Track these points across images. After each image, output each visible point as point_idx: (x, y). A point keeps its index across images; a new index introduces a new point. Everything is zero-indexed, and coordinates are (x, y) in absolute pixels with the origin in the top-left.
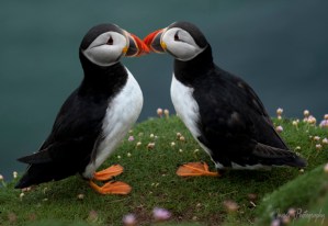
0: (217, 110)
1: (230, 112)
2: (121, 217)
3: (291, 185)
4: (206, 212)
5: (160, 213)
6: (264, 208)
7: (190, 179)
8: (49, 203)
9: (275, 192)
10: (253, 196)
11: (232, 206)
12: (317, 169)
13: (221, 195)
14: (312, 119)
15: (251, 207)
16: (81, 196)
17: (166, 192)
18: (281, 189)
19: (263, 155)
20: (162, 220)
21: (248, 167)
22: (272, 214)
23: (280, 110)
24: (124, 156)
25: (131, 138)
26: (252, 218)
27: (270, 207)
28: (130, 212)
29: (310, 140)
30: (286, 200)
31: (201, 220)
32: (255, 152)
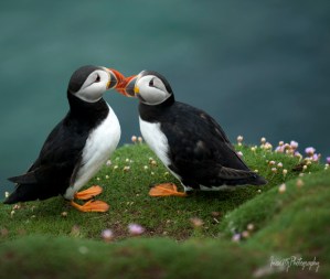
0: (184, 140)
1: (195, 141)
2: (99, 232)
3: (249, 203)
4: (175, 228)
5: (135, 228)
6: (227, 224)
7: (161, 198)
8: (37, 219)
9: (236, 210)
10: (215, 213)
11: (198, 222)
12: (273, 190)
13: (189, 213)
14: (268, 146)
15: (214, 223)
16: (64, 213)
17: (140, 210)
18: (241, 207)
19: (227, 177)
20: (136, 235)
21: (214, 188)
22: (233, 229)
23: (240, 138)
24: (103, 178)
25: (109, 162)
26: (215, 233)
27: (231, 223)
28: (108, 227)
29: (266, 164)
30: (245, 217)
31: (170, 234)
32: (220, 175)
